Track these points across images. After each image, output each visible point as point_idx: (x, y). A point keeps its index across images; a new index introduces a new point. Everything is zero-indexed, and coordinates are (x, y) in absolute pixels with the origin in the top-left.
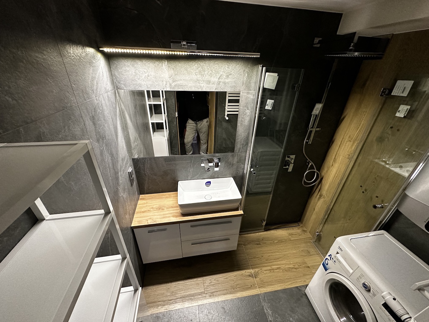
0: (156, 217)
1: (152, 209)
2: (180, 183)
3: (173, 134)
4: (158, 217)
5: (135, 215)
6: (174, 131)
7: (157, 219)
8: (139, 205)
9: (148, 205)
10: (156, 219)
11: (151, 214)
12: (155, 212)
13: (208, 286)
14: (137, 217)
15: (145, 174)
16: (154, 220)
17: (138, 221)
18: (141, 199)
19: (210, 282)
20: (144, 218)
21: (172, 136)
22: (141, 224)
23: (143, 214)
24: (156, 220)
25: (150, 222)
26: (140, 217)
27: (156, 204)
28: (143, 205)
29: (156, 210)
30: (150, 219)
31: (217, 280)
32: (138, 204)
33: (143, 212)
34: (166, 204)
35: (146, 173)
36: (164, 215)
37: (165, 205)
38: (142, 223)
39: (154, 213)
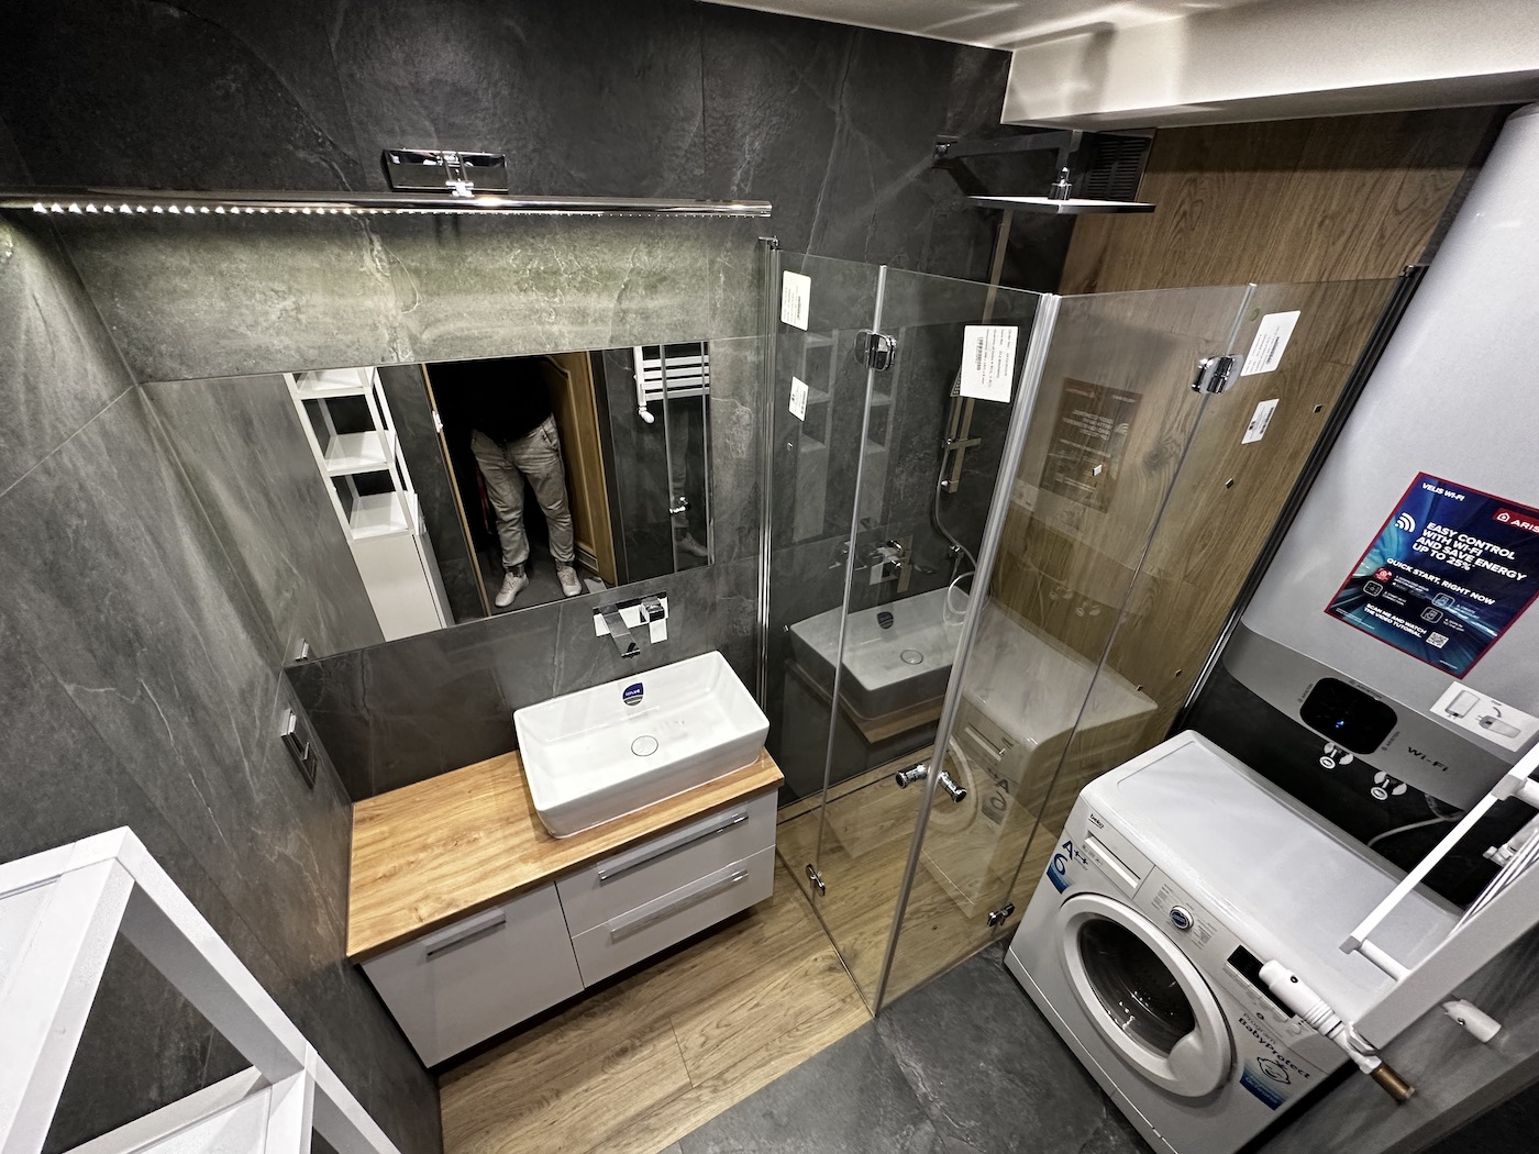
0: (450, 881)
1: (422, 855)
2: (520, 717)
3: (437, 506)
4: (461, 879)
5: (351, 899)
6: (438, 493)
7: (459, 888)
8: (357, 849)
9: (401, 838)
10: (450, 892)
11: (424, 878)
12: (440, 860)
13: (699, 1056)
14: (364, 909)
15: (361, 718)
16: (444, 897)
17: (373, 926)
18: (363, 821)
19: (703, 1039)
20: (399, 904)
21: (436, 513)
22: (392, 930)
23: (390, 884)
24: (455, 895)
25: (429, 913)
26: (381, 904)
27: (436, 829)
28: (380, 846)
29: (442, 854)
30: (426, 897)
31: (724, 1022)
32: (354, 845)
33: (387, 877)
34: (481, 814)
35: (364, 712)
36: (482, 863)
37: (476, 819)
38: (397, 929)
39: (435, 868)
